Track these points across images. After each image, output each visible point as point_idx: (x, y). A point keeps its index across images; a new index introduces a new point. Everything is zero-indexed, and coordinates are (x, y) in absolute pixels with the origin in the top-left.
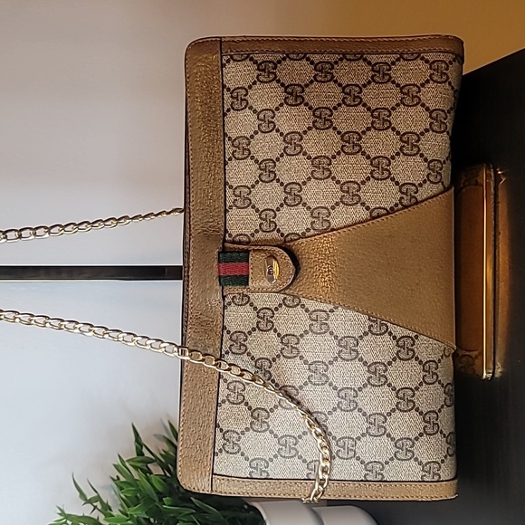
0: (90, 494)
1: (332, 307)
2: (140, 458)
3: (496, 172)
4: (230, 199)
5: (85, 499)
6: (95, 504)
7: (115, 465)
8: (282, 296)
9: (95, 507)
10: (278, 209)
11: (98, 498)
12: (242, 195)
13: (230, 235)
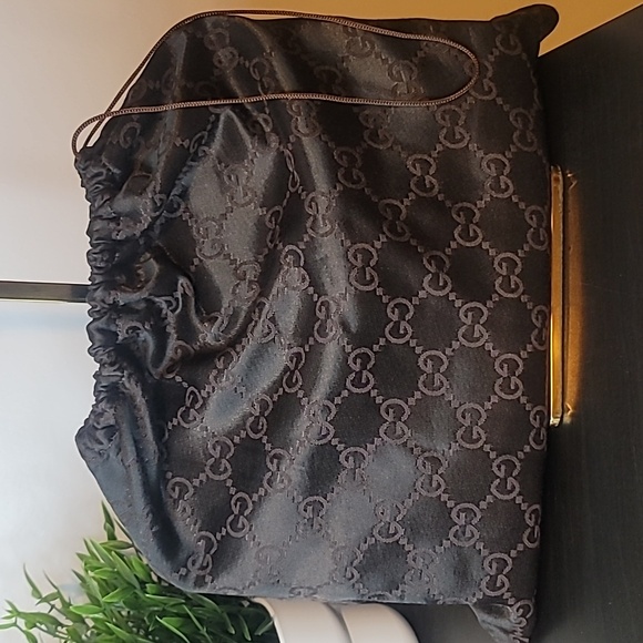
0: (46, 591)
2: (112, 543)
3: (564, 175)
5: (40, 597)
6: (52, 602)
7: (79, 555)
9: (53, 607)
11: (58, 595)
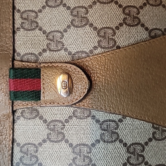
1: (120, 117)
4: (18, 22)
8: (72, 109)
10: (65, 31)
12: (30, 18)
13: (19, 54)
